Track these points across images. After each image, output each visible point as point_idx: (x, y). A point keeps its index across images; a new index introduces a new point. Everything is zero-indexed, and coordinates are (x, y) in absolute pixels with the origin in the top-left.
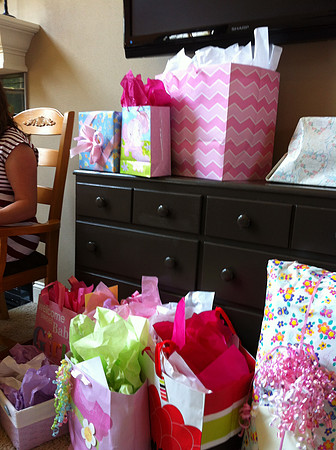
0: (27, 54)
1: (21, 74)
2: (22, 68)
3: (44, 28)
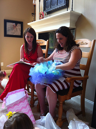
0: (76, 22)
1: (74, 29)
2: (74, 27)
3: (83, 14)
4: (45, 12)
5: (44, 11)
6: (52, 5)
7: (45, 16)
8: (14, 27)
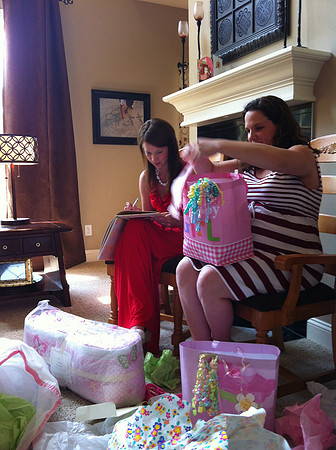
0: (315, 83)
2: (310, 98)
4: (217, 59)
5: (213, 53)
6: (237, 34)
7: (215, 70)
8: (124, 111)
